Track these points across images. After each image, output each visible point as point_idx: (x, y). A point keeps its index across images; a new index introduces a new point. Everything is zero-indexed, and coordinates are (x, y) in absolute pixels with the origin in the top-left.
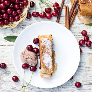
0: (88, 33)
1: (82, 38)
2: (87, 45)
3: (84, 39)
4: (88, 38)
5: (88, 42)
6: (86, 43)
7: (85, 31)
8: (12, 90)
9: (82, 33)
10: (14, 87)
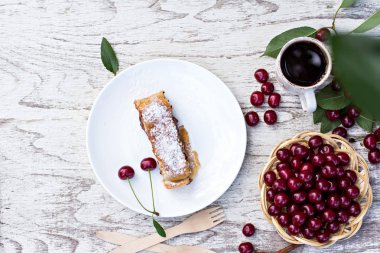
0: (271, 76)
1: (258, 87)
2: (270, 102)
3: (263, 89)
4: (271, 87)
5: (273, 97)
6: (267, 98)
7: (263, 71)
8: (102, 223)
9: (257, 76)
10: (105, 215)
